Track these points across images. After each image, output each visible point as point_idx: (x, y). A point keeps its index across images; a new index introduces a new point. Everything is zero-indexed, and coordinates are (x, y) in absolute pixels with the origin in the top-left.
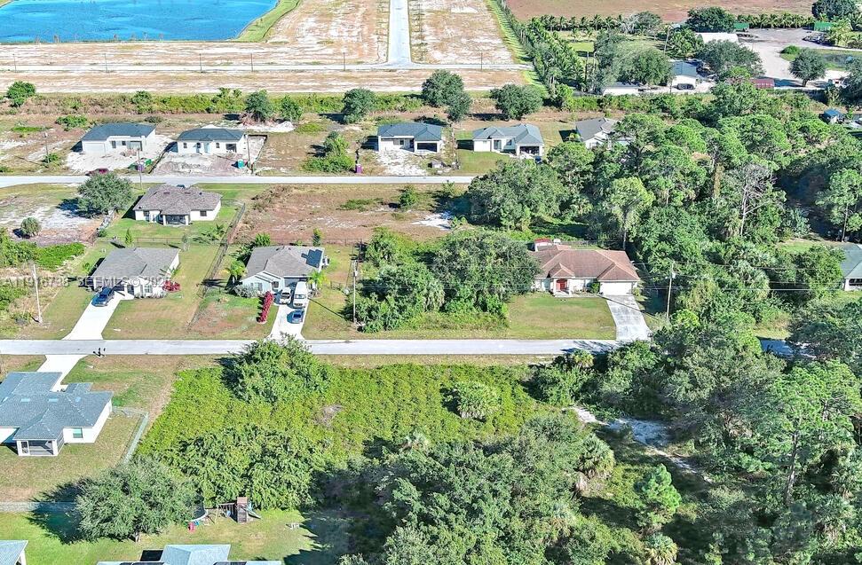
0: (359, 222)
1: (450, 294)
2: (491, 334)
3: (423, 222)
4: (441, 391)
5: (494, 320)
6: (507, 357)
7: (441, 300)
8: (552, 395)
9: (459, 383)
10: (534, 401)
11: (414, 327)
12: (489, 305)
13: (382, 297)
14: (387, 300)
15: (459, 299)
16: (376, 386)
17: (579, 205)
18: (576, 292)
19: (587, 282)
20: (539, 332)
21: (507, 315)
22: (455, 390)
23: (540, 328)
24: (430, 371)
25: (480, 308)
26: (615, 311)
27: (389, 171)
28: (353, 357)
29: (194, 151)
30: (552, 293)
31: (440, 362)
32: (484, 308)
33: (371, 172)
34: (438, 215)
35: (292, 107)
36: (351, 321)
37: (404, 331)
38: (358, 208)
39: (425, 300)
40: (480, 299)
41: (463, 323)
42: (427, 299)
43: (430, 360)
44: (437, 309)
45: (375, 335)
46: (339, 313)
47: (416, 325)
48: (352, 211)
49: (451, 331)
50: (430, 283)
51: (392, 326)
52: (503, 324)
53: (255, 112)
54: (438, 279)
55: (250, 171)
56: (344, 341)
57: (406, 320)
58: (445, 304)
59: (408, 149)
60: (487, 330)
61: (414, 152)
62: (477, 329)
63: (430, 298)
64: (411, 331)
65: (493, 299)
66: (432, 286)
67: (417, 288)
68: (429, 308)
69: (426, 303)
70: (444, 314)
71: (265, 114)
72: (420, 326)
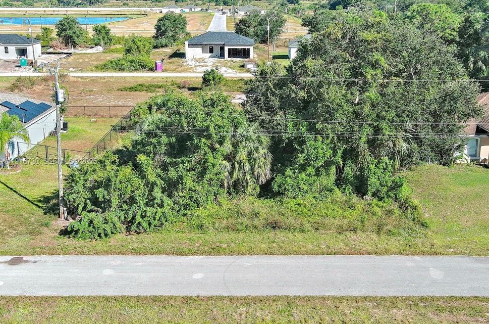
1: (283, 156)
2: (393, 243)
5: (388, 213)
7: (265, 172)
11: (201, 227)
12: (373, 180)
14: (136, 165)
15: (303, 168)
25: (349, 189)
27: (194, 70)
32: (361, 188)
33: (173, 71)
35: (103, 31)
36: (55, 214)
37: (173, 235)
38: (147, 90)
39: (229, 168)
40: (350, 171)
41: (317, 219)
42: (233, 166)
43: (236, 316)
44: (254, 189)
45: (98, 244)
46: (40, 201)
47: (206, 223)
48: (137, 92)
49: (290, 235)
50: (240, 131)
51: (145, 225)
52: (414, 220)
53: (65, 36)
54: (257, 124)
55: (32, 70)
56: (8, 258)
57: (182, 212)
58: (273, 179)
59: (218, 57)
60: (378, 233)
61: (224, 58)
62: (355, 230)
63: (239, 164)
64: (194, 236)
65: (380, 166)
66: (244, 136)
67: (209, 137)
68: (237, 187)
69: (231, 174)
70: (270, 202)
71: (76, 38)
72: (214, 223)
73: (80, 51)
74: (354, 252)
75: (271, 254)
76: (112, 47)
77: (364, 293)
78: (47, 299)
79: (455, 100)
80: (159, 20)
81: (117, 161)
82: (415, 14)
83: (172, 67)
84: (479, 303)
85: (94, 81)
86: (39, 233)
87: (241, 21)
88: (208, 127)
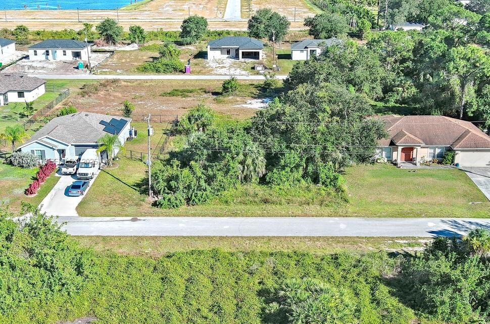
0: (179, 105)
1: (272, 160)
2: (327, 210)
3: (244, 106)
4: (260, 293)
5: (329, 194)
6: (354, 240)
7: (262, 170)
8: (443, 303)
9: (288, 281)
10: (411, 312)
11: (227, 202)
12: (322, 175)
13: (184, 164)
14: (191, 168)
15: (283, 168)
16: (160, 284)
17: (403, 87)
18: (426, 164)
19: (438, 151)
20: (390, 209)
21: (345, 188)
22: (282, 293)
23: (390, 204)
24: (243, 261)
25: (309, 179)
26: (480, 184)
27: (216, 72)
28: (137, 239)
29: (43, 57)
30: (396, 164)
31: (259, 247)
32: (316, 180)
33: (199, 73)
34: (260, 100)
35: (138, 31)
36: (146, 194)
37: (212, 206)
38: (182, 95)
39: (242, 168)
40: (310, 168)
41: (289, 197)
42: (244, 167)
43: (244, 245)
44: (256, 180)
45: (173, 211)
46: (134, 186)
47: (229, 200)
48: (175, 97)
49: (274, 206)
50: (248, 147)
51: (197, 201)
52: (341, 198)
53: (107, 35)
54: (257, 143)
55: (88, 72)
56: (130, 218)
57: (216, 193)
58: (267, 174)
59: (234, 58)
60: (321, 205)
61: (239, 59)
62: (308, 204)
63: (247, 166)
64: (222, 207)
65: (327, 167)
66: (250, 150)
67: (230, 152)
68: (246, 179)
69: (243, 172)
70: (265, 187)
71: (115, 37)
72: (233, 200)
73: (119, 48)
74: (306, 215)
75: (263, 216)
76: (145, 45)
77: (305, 235)
78: (156, 237)
79: (370, 130)
80: (185, 22)
81: (180, 165)
82: (380, 39)
83: (197, 69)
84: (358, 239)
85: (140, 85)
86: (141, 205)
87: (253, 18)
88: (230, 147)
